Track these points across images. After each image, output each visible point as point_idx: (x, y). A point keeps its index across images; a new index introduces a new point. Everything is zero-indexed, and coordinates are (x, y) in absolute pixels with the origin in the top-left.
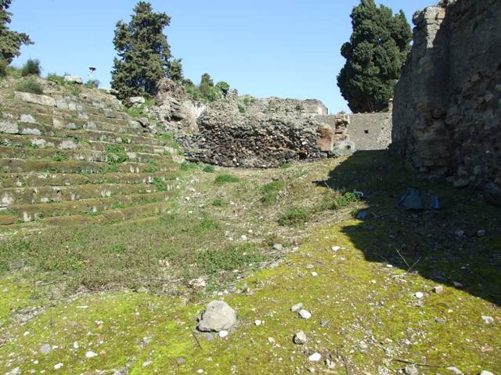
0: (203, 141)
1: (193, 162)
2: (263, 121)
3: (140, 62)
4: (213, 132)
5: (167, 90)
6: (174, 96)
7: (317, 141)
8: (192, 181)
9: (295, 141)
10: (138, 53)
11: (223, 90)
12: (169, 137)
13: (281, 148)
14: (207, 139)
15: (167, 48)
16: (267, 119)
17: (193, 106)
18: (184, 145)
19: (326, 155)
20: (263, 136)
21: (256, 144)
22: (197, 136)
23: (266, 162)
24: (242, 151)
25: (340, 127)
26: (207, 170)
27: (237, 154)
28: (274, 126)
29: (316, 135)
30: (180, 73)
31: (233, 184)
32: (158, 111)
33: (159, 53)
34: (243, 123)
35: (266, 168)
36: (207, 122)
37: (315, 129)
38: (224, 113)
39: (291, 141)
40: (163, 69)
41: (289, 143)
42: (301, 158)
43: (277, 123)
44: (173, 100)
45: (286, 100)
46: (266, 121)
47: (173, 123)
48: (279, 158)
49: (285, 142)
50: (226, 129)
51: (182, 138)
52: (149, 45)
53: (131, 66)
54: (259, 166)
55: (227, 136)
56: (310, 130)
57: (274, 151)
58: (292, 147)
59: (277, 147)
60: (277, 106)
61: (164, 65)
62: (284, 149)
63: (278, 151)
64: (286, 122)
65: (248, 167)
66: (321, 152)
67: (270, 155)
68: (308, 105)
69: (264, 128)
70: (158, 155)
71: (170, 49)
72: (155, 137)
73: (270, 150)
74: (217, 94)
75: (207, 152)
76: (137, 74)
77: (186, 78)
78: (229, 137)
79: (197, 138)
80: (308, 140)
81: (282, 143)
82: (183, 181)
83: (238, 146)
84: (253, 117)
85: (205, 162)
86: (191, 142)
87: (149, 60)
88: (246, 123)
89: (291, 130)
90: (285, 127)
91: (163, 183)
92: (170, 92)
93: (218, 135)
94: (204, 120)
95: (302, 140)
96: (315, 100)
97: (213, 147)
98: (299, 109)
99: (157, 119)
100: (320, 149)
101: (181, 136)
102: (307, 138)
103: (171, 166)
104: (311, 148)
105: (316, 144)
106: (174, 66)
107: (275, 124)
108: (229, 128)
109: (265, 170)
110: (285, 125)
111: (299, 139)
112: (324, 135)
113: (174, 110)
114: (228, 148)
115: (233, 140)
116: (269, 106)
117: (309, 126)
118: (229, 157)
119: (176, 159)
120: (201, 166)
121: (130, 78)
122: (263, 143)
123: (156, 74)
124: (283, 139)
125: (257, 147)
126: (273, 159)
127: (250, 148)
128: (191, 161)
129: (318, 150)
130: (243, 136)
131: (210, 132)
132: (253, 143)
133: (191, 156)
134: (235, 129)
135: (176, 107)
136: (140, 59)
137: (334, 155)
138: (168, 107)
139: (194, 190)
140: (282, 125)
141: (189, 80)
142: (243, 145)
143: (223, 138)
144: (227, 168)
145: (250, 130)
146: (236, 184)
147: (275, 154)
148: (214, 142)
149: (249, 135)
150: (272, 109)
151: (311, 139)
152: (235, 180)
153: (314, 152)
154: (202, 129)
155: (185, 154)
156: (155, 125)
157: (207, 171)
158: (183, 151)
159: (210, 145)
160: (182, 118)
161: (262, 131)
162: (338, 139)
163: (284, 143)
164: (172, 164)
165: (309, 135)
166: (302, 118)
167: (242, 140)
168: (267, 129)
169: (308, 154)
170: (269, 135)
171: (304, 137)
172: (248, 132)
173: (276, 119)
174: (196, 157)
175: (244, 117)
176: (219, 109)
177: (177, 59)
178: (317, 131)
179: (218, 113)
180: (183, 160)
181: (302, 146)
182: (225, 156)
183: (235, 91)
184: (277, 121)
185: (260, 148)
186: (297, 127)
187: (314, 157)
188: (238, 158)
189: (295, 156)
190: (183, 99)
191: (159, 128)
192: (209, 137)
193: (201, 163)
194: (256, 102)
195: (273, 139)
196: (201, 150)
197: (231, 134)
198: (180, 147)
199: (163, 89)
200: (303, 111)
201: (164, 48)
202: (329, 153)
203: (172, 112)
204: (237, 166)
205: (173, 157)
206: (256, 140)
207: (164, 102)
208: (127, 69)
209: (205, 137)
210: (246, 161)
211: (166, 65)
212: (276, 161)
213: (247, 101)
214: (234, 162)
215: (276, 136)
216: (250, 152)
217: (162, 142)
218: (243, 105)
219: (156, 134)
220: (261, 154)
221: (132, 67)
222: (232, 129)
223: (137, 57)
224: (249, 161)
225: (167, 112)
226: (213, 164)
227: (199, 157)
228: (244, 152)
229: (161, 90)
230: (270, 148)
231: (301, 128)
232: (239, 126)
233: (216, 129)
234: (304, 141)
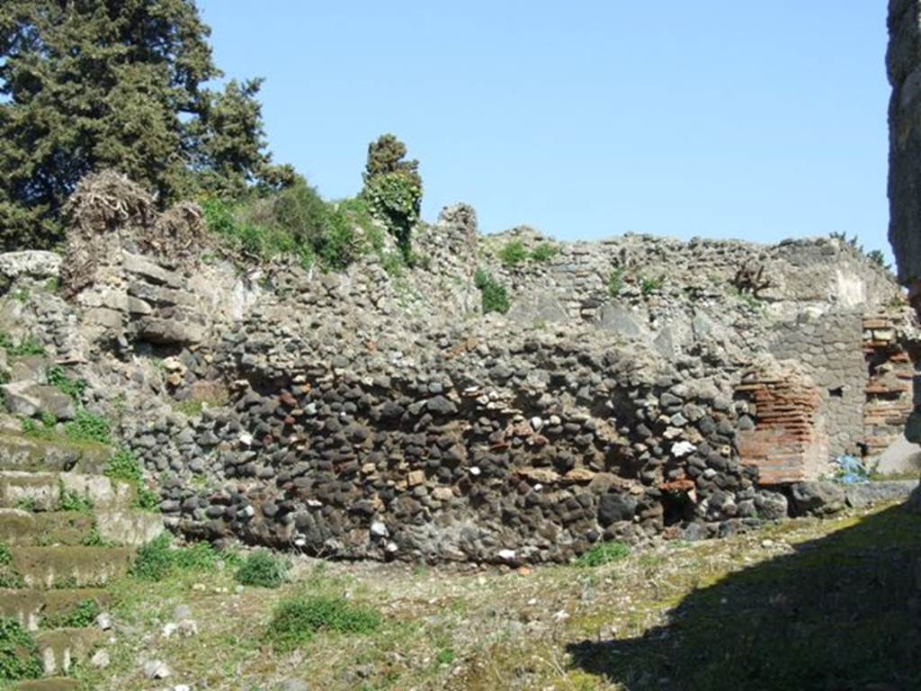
0: (243, 447)
1: (201, 537)
2: (497, 353)
3: (74, 101)
4: (284, 405)
5: (114, 223)
6: (146, 247)
7: (740, 439)
8: (169, 628)
9: (642, 439)
10: (65, 63)
11: (391, 213)
12: (102, 430)
13: (579, 472)
14: (261, 435)
15: (192, 35)
16: (518, 343)
17: (240, 286)
18: (163, 462)
19: (783, 502)
20: (501, 418)
21: (471, 455)
22: (220, 424)
23: (514, 536)
24: (410, 488)
25: (888, 366)
26: (254, 575)
27: (386, 501)
28: (545, 372)
29: (733, 408)
30: (251, 139)
31: (344, 640)
32: (59, 317)
33: (156, 59)
34: (411, 361)
35: (513, 565)
36: (260, 361)
37: (726, 385)
38: (330, 321)
39: (623, 441)
40: (175, 126)
41: (616, 447)
42: (668, 520)
43: (556, 360)
44: (144, 264)
45: (692, 246)
46: (512, 353)
47: (142, 365)
48: (571, 516)
49: (600, 444)
50: (340, 392)
51: (156, 432)
52: (111, 26)
53: (31, 117)
54: (486, 554)
55: (344, 423)
56: (706, 387)
57: (550, 487)
58: (630, 467)
59: (562, 466)
60: (649, 274)
61: (180, 108)
62: (595, 478)
63: (565, 485)
64: (596, 356)
65: (438, 560)
66: (760, 487)
67: (530, 504)
68: (788, 267)
69: (502, 381)
70: (20, 512)
71: (209, 41)
72: (29, 431)
73: (532, 482)
74: (360, 230)
75: (259, 491)
76: (55, 149)
77: (277, 162)
78: (355, 426)
79: (216, 429)
80: (698, 437)
81: (582, 448)
82: (128, 629)
83: (392, 463)
84: (456, 335)
85: (251, 540)
86: (194, 448)
87: (115, 90)
88: (424, 360)
89: (621, 391)
90: (596, 377)
91: (26, 641)
92: (128, 232)
93: (306, 415)
94: (248, 350)
95: (669, 433)
96: (820, 242)
97: (285, 472)
98: (748, 284)
99: (51, 349)
100: (753, 476)
101: (150, 425)
102: (696, 424)
103: (84, 562)
104: (711, 472)
105: (735, 452)
106: (225, 111)
107: (551, 366)
108: (352, 385)
109: (510, 575)
110: (595, 369)
111: (659, 428)
112: (769, 410)
113: (146, 308)
114: (351, 474)
115: (371, 437)
116: (614, 278)
117: (699, 369)
118: (352, 513)
119: (118, 526)
120: (232, 558)
121: (30, 165)
122: (501, 450)
123: (142, 150)
124: (586, 430)
125: (476, 471)
126: (544, 524)
127: (446, 472)
128: (191, 535)
129: (745, 481)
130: (416, 418)
131: (272, 403)
132: (459, 451)
133: (190, 510)
134: (376, 389)
135: (158, 293)
136: (71, 86)
137: (817, 501)
138: (121, 298)
139: (164, 672)
140: (583, 369)
141: (289, 170)
142: (413, 460)
143: (326, 432)
144: (344, 566)
145: (446, 390)
146: (358, 640)
147: (553, 498)
148: (292, 447)
149: (441, 417)
150: (627, 288)
151: (712, 428)
152: (356, 622)
153: (728, 488)
154: (242, 389)
155: (168, 504)
156: (43, 379)
157: (248, 582)
158: (158, 490)
159: (275, 463)
160: (187, 343)
161: (495, 397)
162: (880, 421)
163: (592, 448)
164: (93, 550)
165: (701, 411)
166: (763, 324)
167: (409, 437)
168: (516, 386)
169: (700, 498)
170: (527, 416)
171: (679, 419)
172: (433, 403)
173: (554, 340)
174: (211, 516)
175: (416, 337)
176: (312, 303)
177: (243, 78)
178: (739, 395)
179: (307, 321)
180: (156, 531)
181: (675, 462)
182: (335, 513)
183: (464, 217)
184: (559, 351)
185: (485, 475)
186: (648, 377)
187: (726, 514)
188: (390, 518)
189: (640, 508)
190: (191, 260)
191: (56, 393)
192: (267, 427)
193: (232, 544)
194: (558, 258)
195: (544, 430)
196: (233, 484)
197: (363, 411)
198: (146, 475)
199: (97, 219)
200: (769, 292)
201: (182, 37)
202: (797, 495)
203: (136, 316)
204: (389, 557)
205: (102, 519)
206: (471, 438)
207: (100, 273)
208: (19, 129)
209: (250, 430)
210: (429, 535)
211: (191, 108)
212: (560, 532)
213: (520, 256)
214: (375, 537)
215: (556, 419)
216: (446, 492)
217: (54, 452)
218: (498, 275)
219: (37, 415)
220: (494, 497)
221: (38, 121)
222: (366, 388)
223: (63, 79)
224: (439, 533)
225: (112, 318)
226: (284, 546)
227: (227, 517)
228: (420, 491)
229: (86, 224)
230: (532, 473)
231: (666, 379)
232: (396, 375)
233: (297, 390)
234: (678, 439)
